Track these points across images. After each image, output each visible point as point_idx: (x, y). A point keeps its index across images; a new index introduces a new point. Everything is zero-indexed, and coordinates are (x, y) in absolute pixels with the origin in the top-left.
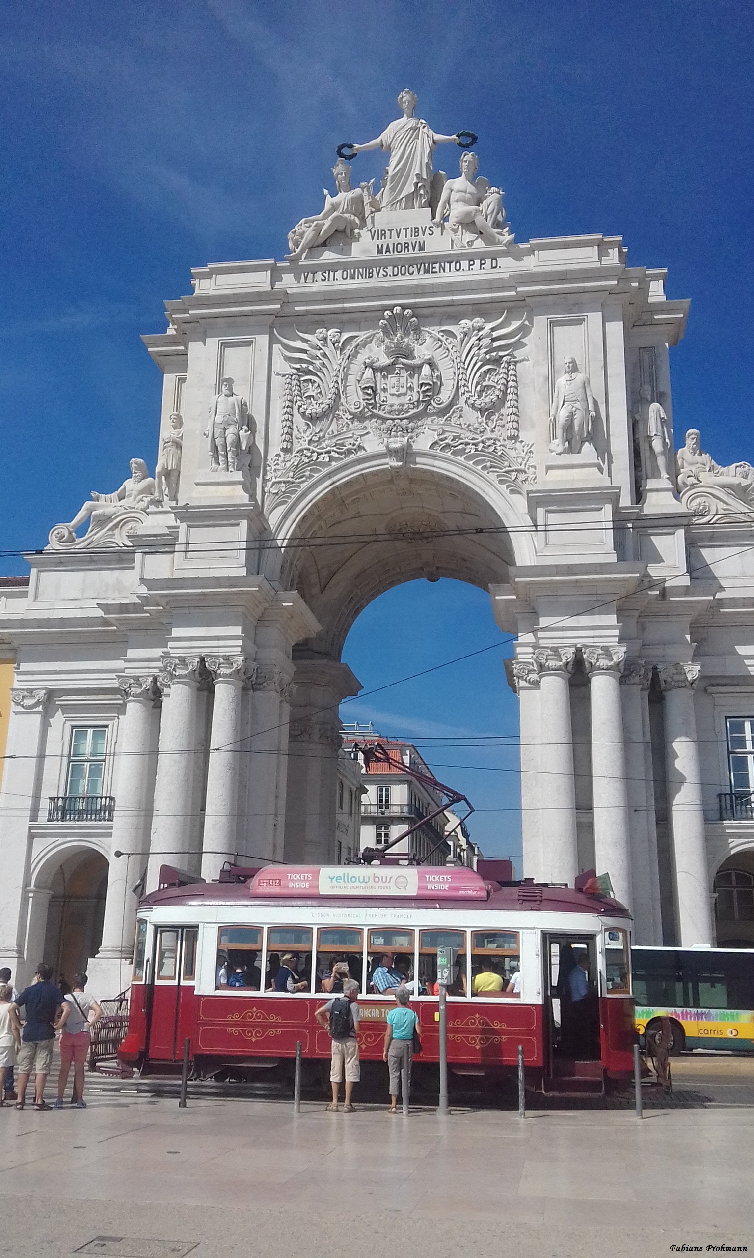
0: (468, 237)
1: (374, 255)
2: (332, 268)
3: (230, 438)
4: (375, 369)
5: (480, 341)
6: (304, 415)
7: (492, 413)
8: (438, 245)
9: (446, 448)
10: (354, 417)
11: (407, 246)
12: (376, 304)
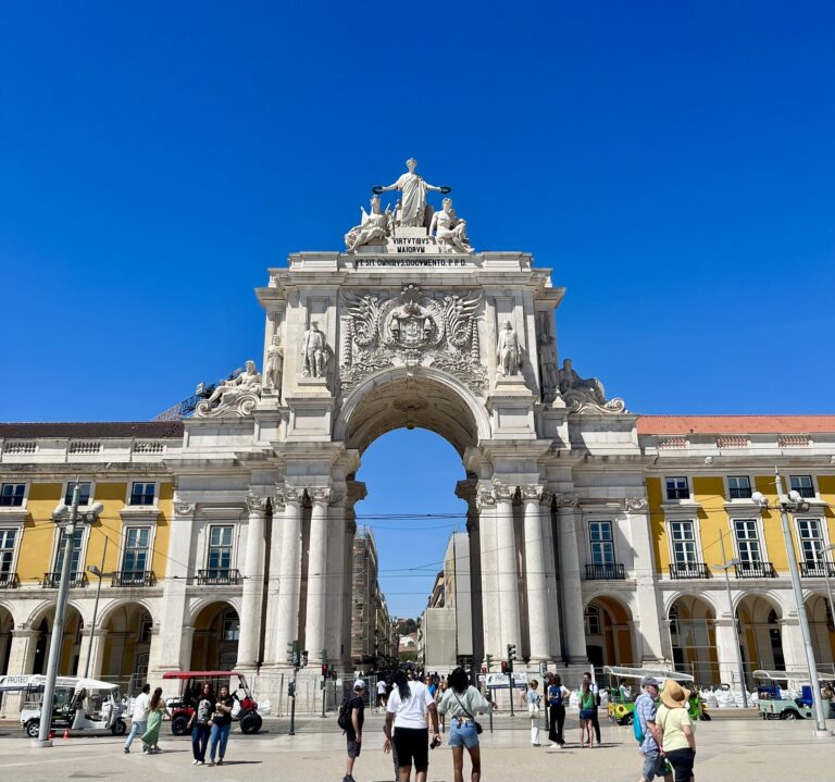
0: (449, 247)
1: (396, 253)
3: (317, 358)
4: (399, 320)
5: (456, 307)
6: (357, 343)
7: (464, 348)
8: (431, 250)
9: (440, 366)
10: (387, 346)
11: (414, 249)
12: (398, 282)
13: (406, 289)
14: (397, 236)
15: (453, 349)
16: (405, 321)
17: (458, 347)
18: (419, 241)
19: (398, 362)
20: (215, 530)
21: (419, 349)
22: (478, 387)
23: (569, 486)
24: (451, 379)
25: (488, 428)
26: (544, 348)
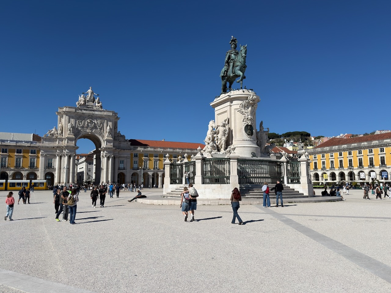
0: (98, 108)
1: (87, 108)
3: (71, 129)
4: (88, 122)
5: (99, 121)
6: (79, 126)
7: (101, 129)
8: (95, 108)
9: (96, 132)
10: (85, 127)
11: (91, 108)
12: (88, 115)
16: (90, 123)
17: (99, 129)
19: (88, 131)
20: (49, 159)
22: (103, 137)
23: (117, 155)
24: (97, 135)
25: (104, 145)
26: (115, 129)
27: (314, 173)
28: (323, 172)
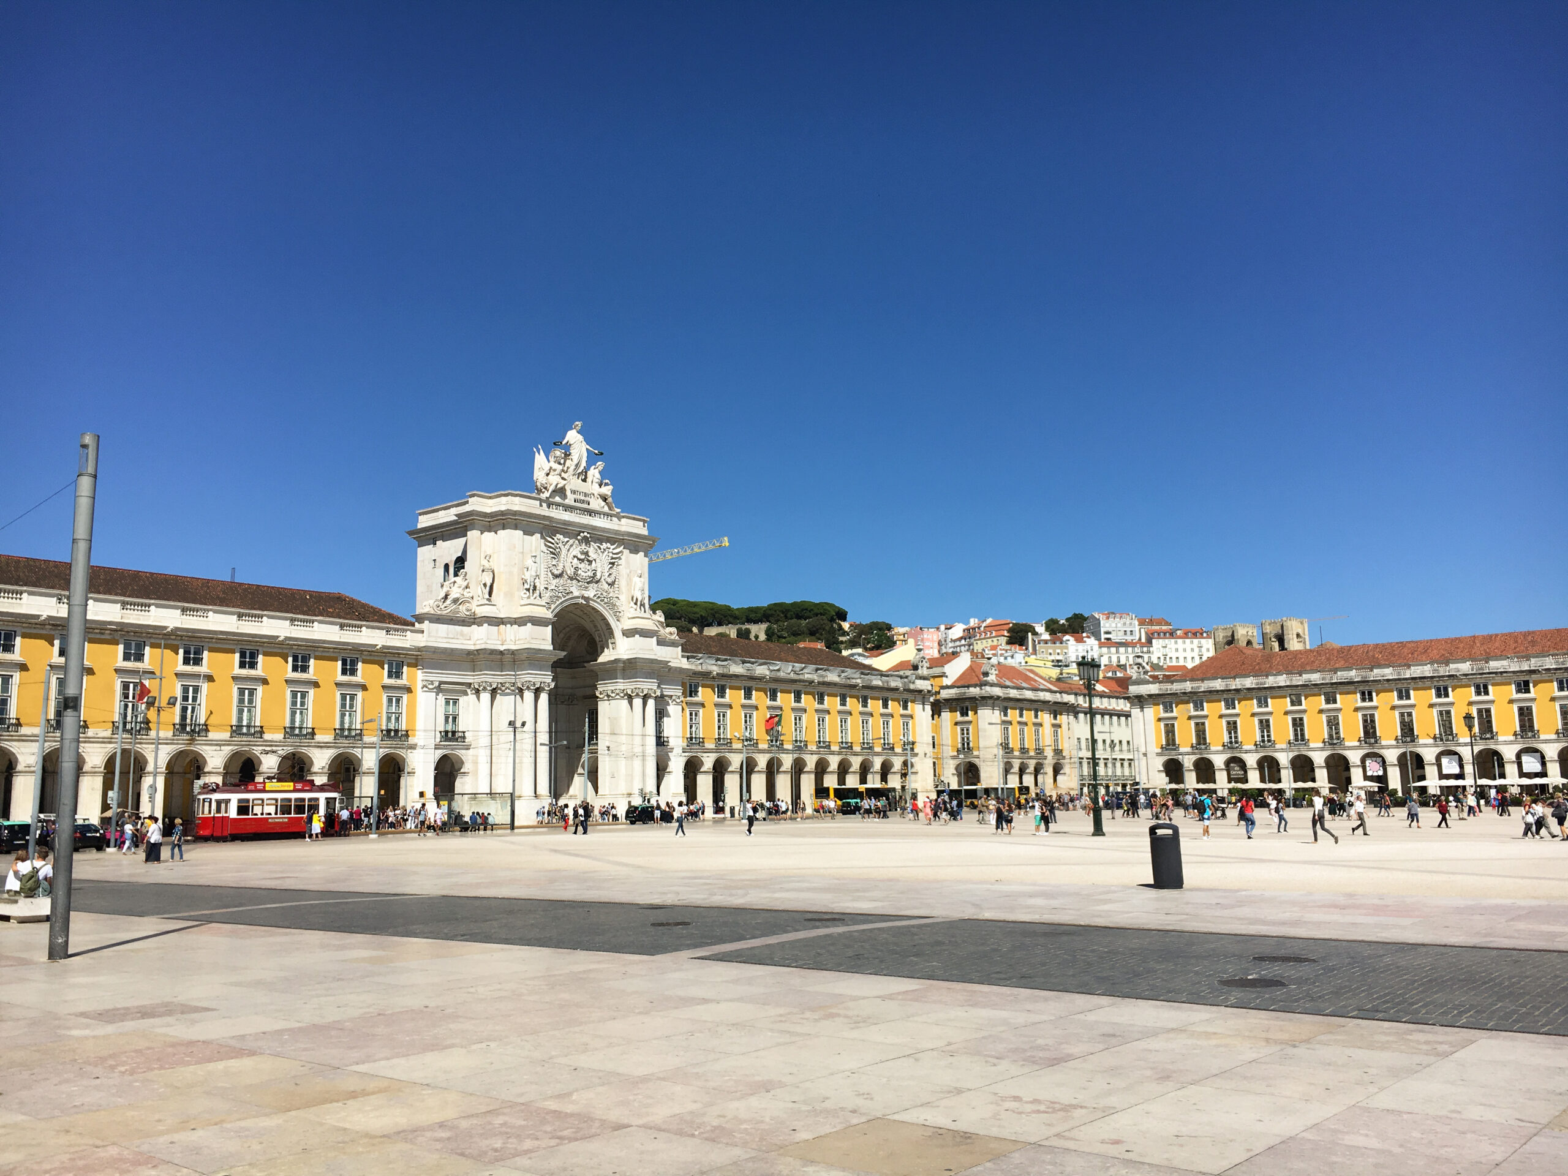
0: (603, 503)
1: (572, 503)
2: (558, 505)
4: (579, 559)
5: (609, 553)
6: (553, 574)
7: (611, 585)
9: (599, 597)
10: (571, 579)
11: (583, 502)
12: (578, 529)
13: (582, 534)
14: (574, 489)
15: (606, 586)
16: (582, 560)
17: (609, 584)
18: (586, 495)
19: (576, 593)
20: (447, 703)
21: (588, 583)
22: (618, 616)
24: (604, 608)
27: (1194, 758)
28: (1229, 755)
